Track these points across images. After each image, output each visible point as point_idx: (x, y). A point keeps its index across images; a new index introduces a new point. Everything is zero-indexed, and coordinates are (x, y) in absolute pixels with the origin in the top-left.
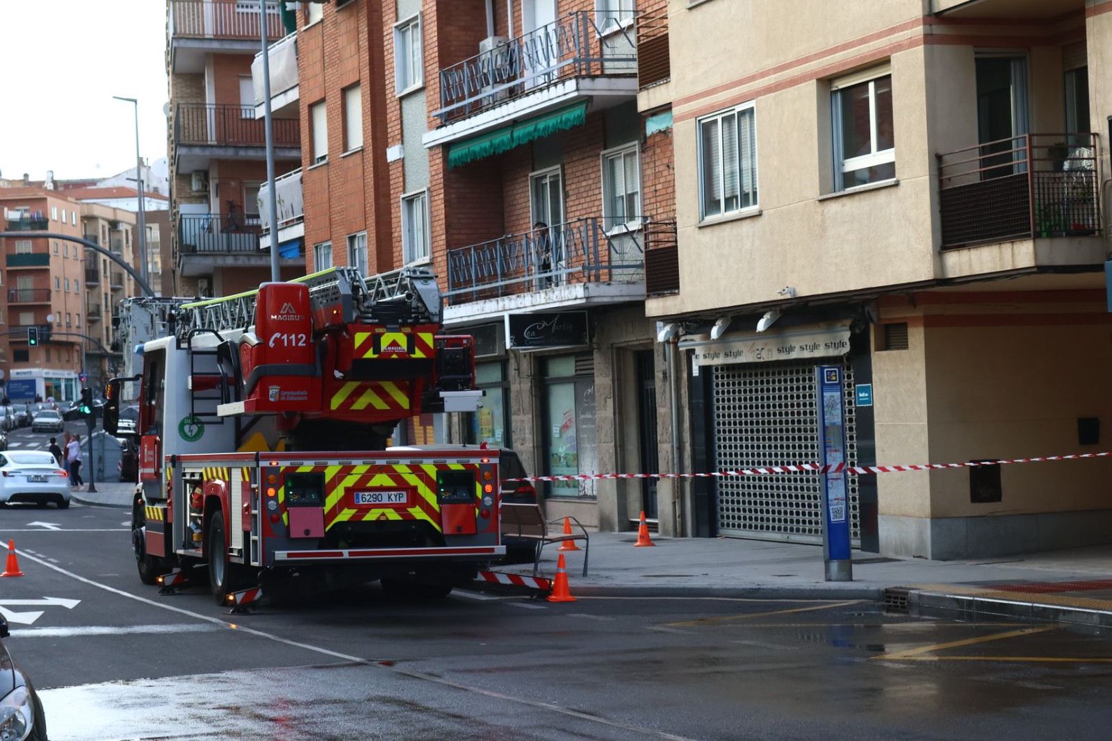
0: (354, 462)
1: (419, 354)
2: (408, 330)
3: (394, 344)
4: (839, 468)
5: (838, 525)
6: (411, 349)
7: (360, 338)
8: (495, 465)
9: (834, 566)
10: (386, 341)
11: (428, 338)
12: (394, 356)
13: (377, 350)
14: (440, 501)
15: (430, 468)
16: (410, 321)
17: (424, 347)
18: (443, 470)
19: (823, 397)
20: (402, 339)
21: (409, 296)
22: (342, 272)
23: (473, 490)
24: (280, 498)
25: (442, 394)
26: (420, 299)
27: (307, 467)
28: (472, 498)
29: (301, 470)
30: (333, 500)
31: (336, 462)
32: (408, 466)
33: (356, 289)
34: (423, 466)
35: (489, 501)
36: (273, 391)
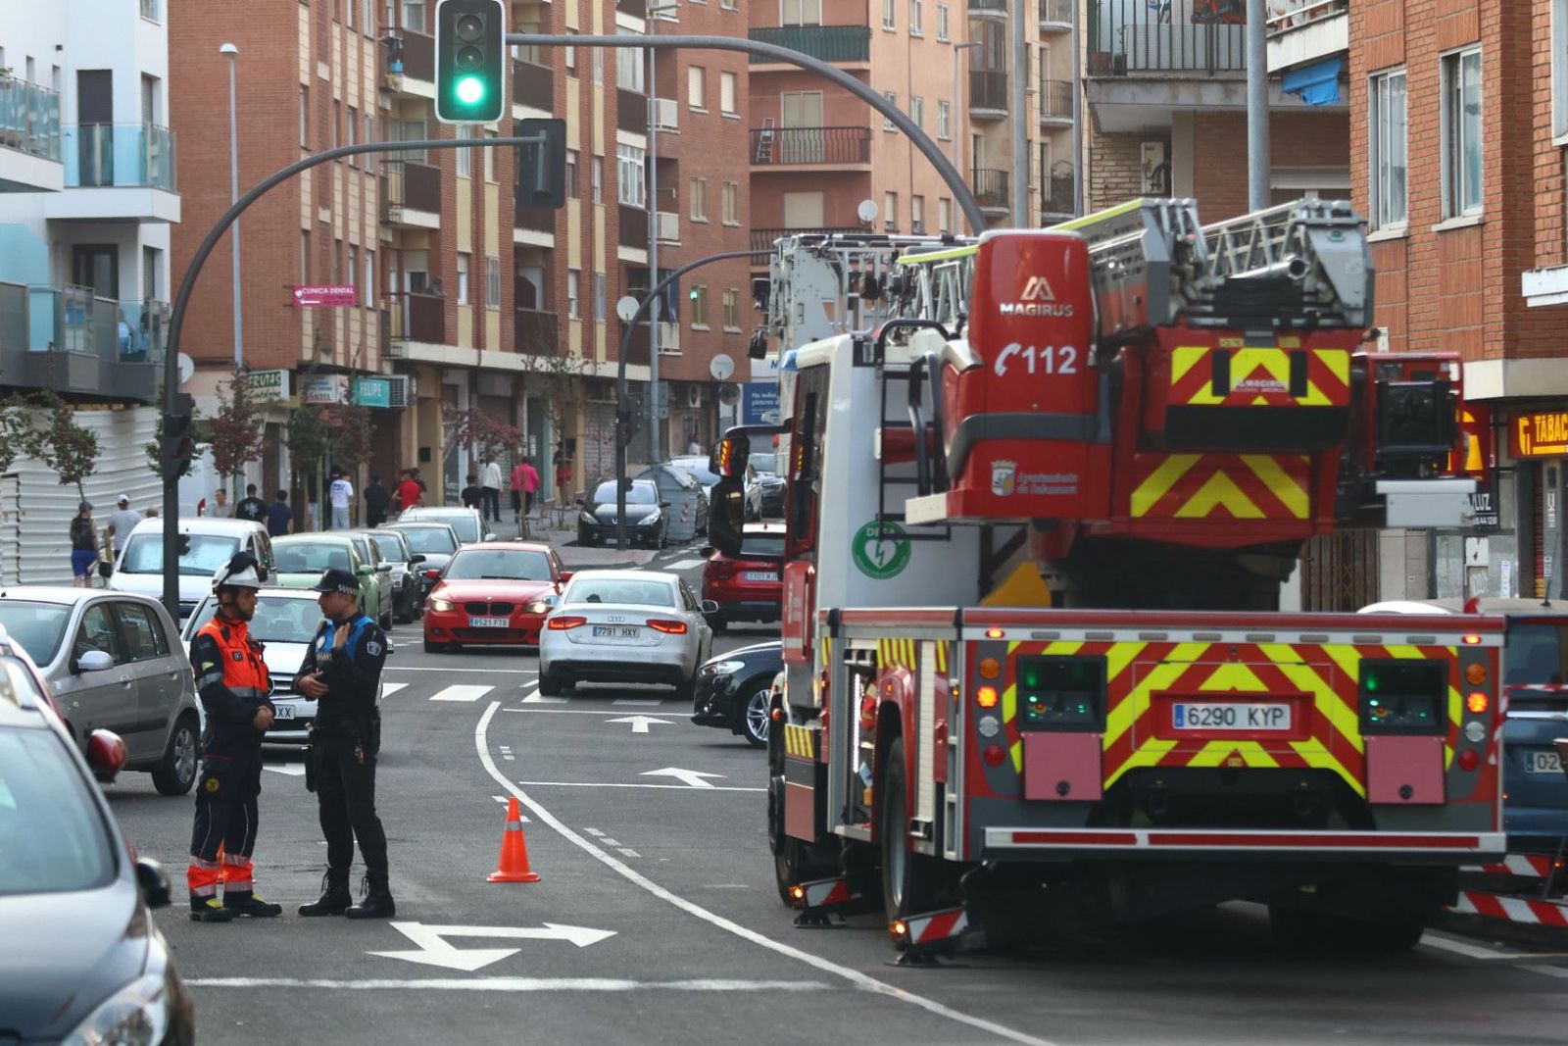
0: (1173, 635)
1: (1315, 397)
2: (1294, 342)
3: (1261, 373)
6: (1298, 387)
7: (1184, 359)
8: (1495, 650)
10: (1241, 367)
11: (1337, 362)
12: (1260, 401)
13: (1221, 386)
14: (1365, 728)
15: (1344, 653)
16: (1297, 322)
17: (1327, 381)
18: (1375, 661)
20: (1278, 363)
21: (1297, 267)
22: (1156, 211)
23: (1440, 707)
24: (1009, 709)
25: (1383, 486)
26: (1321, 273)
27: (1067, 642)
28: (1440, 723)
29: (1053, 650)
30: (1122, 718)
31: (1132, 634)
32: (1295, 647)
33: (1181, 249)
34: (1329, 649)
35: (1476, 731)
36: (1002, 473)
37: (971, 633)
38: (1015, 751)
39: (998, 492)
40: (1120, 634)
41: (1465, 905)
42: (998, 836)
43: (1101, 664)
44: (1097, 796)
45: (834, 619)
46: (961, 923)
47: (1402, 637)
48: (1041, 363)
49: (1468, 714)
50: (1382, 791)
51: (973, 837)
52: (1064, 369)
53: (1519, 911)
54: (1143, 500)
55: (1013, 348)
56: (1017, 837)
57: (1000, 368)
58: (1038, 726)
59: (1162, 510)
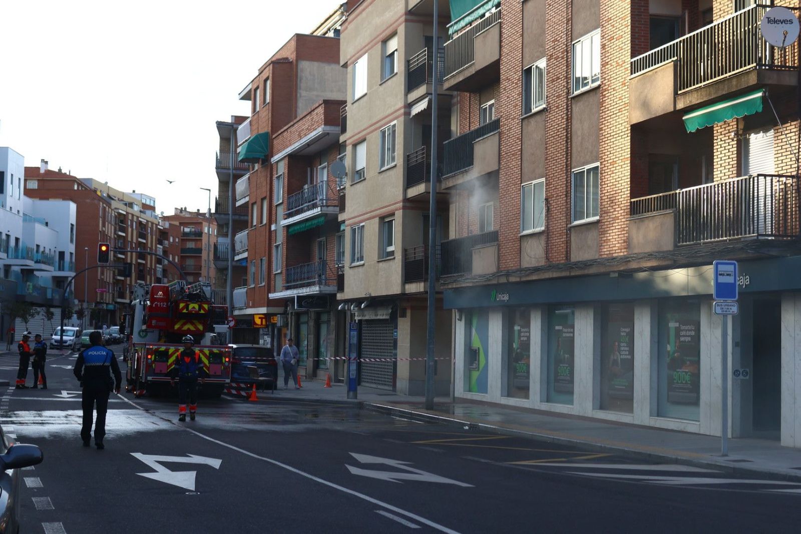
0: (179, 348)
1: (202, 312)
2: (199, 303)
3: (194, 308)
4: (354, 359)
5: (352, 379)
6: (200, 310)
7: (182, 305)
8: (230, 352)
9: (351, 393)
10: (191, 306)
11: (206, 306)
12: (193, 312)
13: (187, 309)
14: (209, 363)
15: (207, 351)
16: (200, 300)
17: (204, 309)
18: (211, 353)
19: (350, 334)
20: (197, 306)
21: (200, 292)
22: (179, 282)
23: (222, 360)
24: (153, 359)
25: (214, 326)
26: (204, 293)
27: (163, 348)
28: (221, 363)
29: (160, 350)
30: (171, 360)
31: (173, 348)
32: (199, 350)
33: (182, 288)
34: (205, 351)
35: (227, 364)
36: (154, 322)
37: (147, 347)
38: (154, 365)
39: (153, 325)
40: (171, 348)
41: (225, 391)
42: (149, 378)
43: (168, 352)
44: (166, 372)
45: (134, 344)
46: (145, 392)
47: (215, 349)
48: (160, 305)
49: (225, 361)
50: (211, 373)
51: (146, 378)
52: (164, 306)
53: (234, 392)
54: (176, 327)
55: (156, 303)
56: (152, 378)
57: (154, 306)
58: (157, 361)
59: (179, 329)
